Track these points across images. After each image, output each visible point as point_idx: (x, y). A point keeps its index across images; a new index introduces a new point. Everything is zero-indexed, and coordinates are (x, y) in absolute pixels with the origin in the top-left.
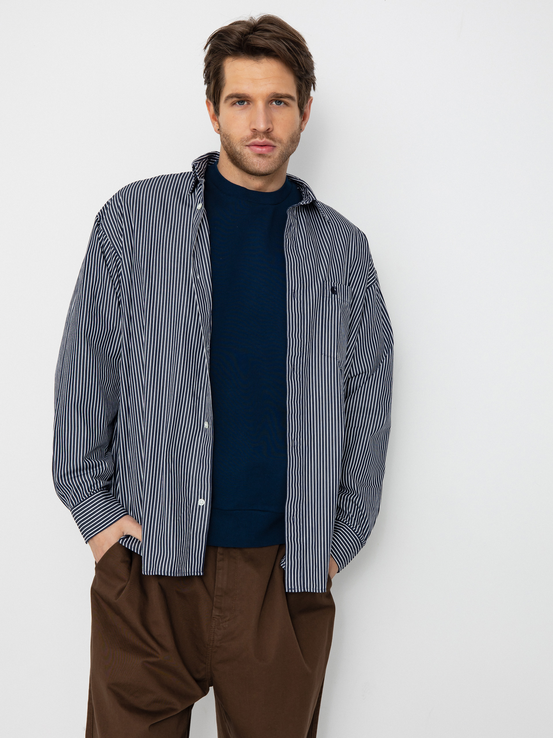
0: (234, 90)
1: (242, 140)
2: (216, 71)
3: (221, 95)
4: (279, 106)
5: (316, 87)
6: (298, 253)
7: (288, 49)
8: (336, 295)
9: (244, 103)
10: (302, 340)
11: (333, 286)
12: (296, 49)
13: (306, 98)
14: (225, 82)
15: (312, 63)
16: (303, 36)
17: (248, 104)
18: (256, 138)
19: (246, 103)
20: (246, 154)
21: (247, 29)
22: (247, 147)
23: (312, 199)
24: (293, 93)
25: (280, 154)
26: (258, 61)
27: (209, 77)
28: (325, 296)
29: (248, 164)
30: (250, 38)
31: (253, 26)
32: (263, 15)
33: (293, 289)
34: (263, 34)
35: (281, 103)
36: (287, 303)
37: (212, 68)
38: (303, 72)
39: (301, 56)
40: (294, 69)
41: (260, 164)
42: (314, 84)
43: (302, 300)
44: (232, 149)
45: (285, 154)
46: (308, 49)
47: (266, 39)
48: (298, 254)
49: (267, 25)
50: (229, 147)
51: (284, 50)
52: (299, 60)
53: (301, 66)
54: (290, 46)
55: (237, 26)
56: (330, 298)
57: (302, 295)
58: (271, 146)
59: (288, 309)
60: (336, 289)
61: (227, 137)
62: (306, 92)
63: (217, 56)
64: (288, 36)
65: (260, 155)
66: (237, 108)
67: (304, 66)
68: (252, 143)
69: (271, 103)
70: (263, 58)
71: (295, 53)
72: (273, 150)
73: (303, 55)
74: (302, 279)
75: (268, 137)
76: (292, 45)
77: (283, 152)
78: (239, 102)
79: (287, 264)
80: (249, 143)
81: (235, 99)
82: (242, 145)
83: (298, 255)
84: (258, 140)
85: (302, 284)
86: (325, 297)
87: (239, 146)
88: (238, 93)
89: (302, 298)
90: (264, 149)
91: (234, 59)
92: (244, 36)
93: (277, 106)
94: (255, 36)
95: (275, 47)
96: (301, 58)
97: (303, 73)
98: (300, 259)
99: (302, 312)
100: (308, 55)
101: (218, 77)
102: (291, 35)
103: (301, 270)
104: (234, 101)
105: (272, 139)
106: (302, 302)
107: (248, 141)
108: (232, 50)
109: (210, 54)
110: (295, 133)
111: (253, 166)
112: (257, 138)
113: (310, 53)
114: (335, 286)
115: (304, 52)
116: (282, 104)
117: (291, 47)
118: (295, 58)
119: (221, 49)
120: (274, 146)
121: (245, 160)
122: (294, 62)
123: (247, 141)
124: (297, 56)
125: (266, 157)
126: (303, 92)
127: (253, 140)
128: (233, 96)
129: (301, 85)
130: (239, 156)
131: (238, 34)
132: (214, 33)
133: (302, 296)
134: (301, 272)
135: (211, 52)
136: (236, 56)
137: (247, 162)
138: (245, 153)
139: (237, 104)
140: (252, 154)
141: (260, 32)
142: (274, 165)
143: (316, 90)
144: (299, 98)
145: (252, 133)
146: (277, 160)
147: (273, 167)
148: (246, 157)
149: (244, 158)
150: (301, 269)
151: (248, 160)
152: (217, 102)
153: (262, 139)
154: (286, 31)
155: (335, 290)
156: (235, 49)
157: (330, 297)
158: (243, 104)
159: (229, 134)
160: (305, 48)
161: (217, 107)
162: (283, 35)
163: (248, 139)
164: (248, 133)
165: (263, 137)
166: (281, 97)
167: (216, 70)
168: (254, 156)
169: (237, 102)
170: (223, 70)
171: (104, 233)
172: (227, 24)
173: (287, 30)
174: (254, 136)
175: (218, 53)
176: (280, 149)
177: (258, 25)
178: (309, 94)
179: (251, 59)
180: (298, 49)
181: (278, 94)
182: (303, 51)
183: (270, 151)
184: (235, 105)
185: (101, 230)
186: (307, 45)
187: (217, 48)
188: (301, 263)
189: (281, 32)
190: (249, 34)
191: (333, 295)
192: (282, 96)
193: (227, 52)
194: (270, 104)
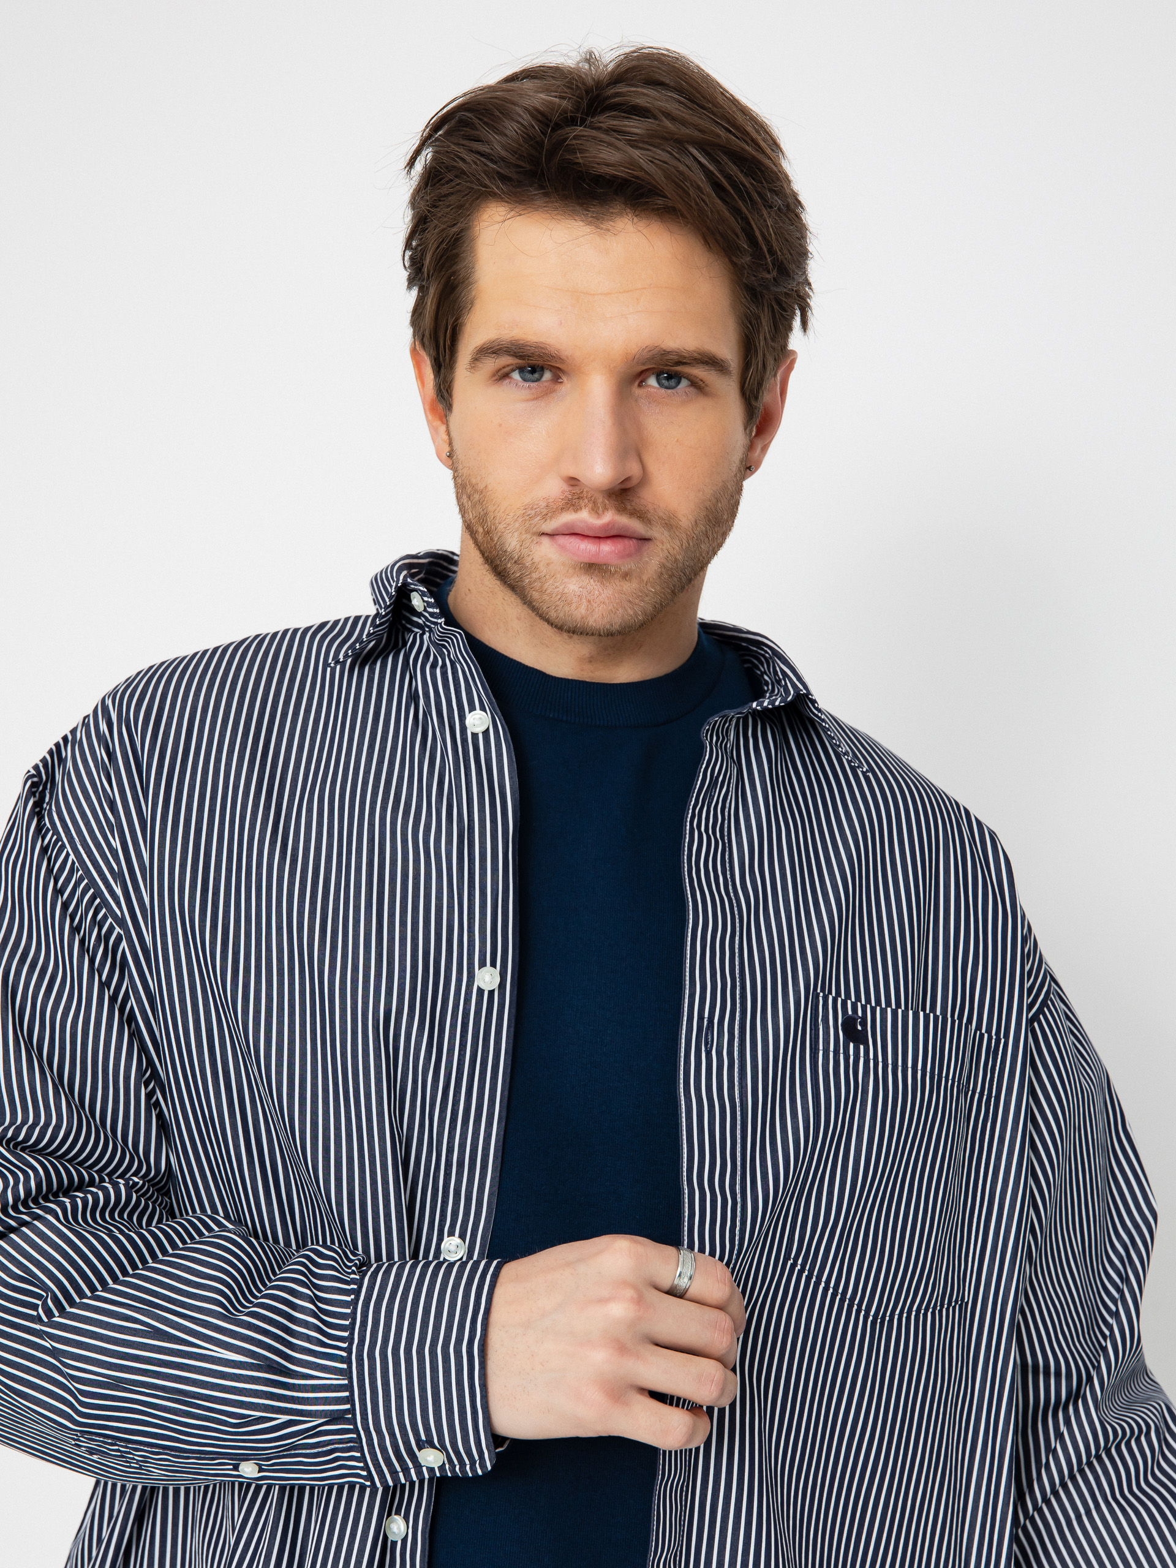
0: (507, 326)
1: (530, 513)
2: (446, 250)
3: (460, 338)
4: (670, 391)
5: (813, 320)
6: (730, 887)
7: (717, 186)
8: (862, 1047)
9: (542, 376)
10: (739, 1200)
11: (850, 1013)
12: (744, 186)
13: (770, 362)
14: (473, 293)
15: (801, 233)
16: (776, 129)
17: (557, 379)
18: (577, 509)
19: (547, 375)
20: (542, 564)
21: (565, 103)
22: (546, 540)
23: (792, 692)
24: (727, 349)
25: (663, 566)
26: (602, 226)
27: (420, 269)
28: (821, 1047)
29: (545, 597)
30: (575, 138)
31: (588, 91)
32: (627, 50)
33: (706, 1015)
34: (626, 126)
35: (679, 383)
36: (682, 1063)
37: (432, 236)
38: (769, 272)
39: (765, 212)
40: (734, 259)
41: (589, 601)
42: (804, 310)
43: (738, 1059)
44: (492, 539)
45: (681, 565)
46: (789, 181)
47: (633, 144)
48: (731, 891)
49: (645, 91)
50: (481, 530)
51: (699, 188)
52: (754, 226)
53: (761, 249)
54: (721, 171)
55: (527, 84)
56: (842, 1056)
57: (736, 1040)
58: (630, 538)
59: (682, 1086)
60: (864, 1023)
61: (477, 497)
62: (773, 340)
63: (452, 194)
64: (719, 136)
65: (592, 567)
66: (517, 390)
67: (772, 246)
68: (565, 525)
69: (642, 382)
70: (621, 214)
71: (741, 197)
72: (639, 550)
73: (771, 207)
74: (738, 984)
75: (621, 509)
76: (733, 169)
77: (676, 558)
78: (521, 370)
79: (691, 921)
80: (550, 526)
81: (506, 360)
82: (527, 531)
83: (732, 895)
84: (584, 517)
85: (738, 1001)
86: (821, 1053)
87: (516, 534)
88: (518, 340)
89: (736, 1049)
90: (607, 548)
91: (512, 213)
92: (553, 130)
93: (663, 391)
94: (594, 133)
95: (668, 177)
96: (765, 221)
97: (768, 276)
98: (736, 909)
99: (737, 1100)
100: (788, 206)
101: (454, 273)
102: (730, 132)
103: (737, 951)
104: (504, 367)
105: (640, 515)
106: (736, 1066)
107: (551, 518)
108: (504, 178)
109: (427, 185)
110: (724, 488)
111: (567, 608)
112: (581, 509)
113: (795, 196)
114: (860, 1013)
115: (777, 195)
116: (684, 383)
117: (729, 177)
118: (742, 218)
119: (463, 172)
120: (646, 540)
121: (537, 585)
122: (738, 237)
123: (545, 518)
124: (747, 212)
125: (612, 574)
126: (762, 343)
127: (568, 518)
128: (500, 349)
129: (758, 318)
130: (516, 568)
131: (527, 116)
132: (445, 110)
133: (736, 1044)
134: (737, 959)
135: (432, 179)
136: (516, 202)
137: (542, 592)
138: (536, 560)
139: (516, 376)
140: (563, 564)
141: (614, 117)
142: (642, 604)
143: (810, 331)
144: (746, 365)
145: (565, 487)
146: (652, 587)
147: (636, 614)
148: (543, 574)
149: (535, 576)
150: (737, 946)
151: (549, 586)
152: (444, 360)
153: (599, 516)
154: (714, 114)
155: (859, 1028)
156: (514, 176)
157: (841, 1051)
158: (538, 380)
159: (481, 486)
160: (778, 179)
161: (445, 381)
162: (700, 131)
163: (551, 512)
164: (553, 488)
165: (605, 509)
166: (679, 363)
167: (444, 246)
168: (571, 571)
169: (513, 370)
170: (472, 250)
171: (55, 837)
172: (492, 78)
173: (715, 109)
174: (572, 503)
175: (453, 184)
176: (664, 547)
177: (608, 85)
178: (784, 346)
179: (573, 214)
180: (752, 184)
181: (665, 353)
182: (771, 191)
183: (629, 555)
184: (507, 381)
185: (48, 830)
186: (785, 165)
187: (449, 169)
188: (737, 925)
189: (696, 120)
190: (572, 121)
191: (852, 1045)
192: (682, 359)
193: (486, 186)
194: (637, 383)
